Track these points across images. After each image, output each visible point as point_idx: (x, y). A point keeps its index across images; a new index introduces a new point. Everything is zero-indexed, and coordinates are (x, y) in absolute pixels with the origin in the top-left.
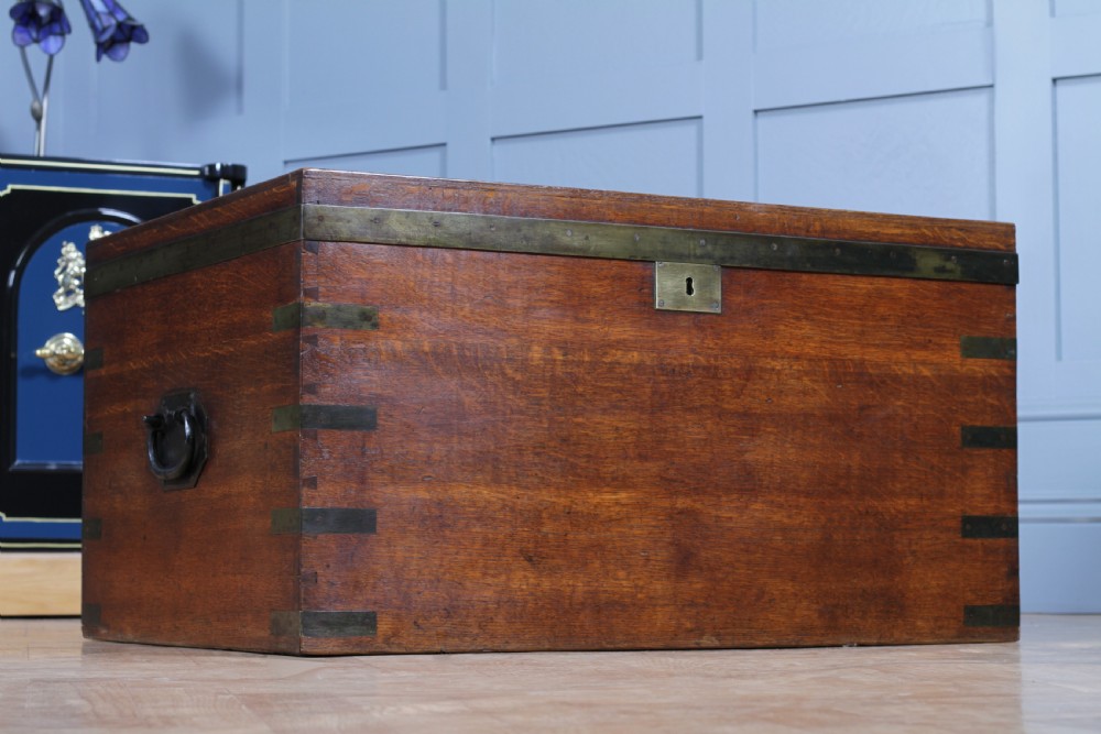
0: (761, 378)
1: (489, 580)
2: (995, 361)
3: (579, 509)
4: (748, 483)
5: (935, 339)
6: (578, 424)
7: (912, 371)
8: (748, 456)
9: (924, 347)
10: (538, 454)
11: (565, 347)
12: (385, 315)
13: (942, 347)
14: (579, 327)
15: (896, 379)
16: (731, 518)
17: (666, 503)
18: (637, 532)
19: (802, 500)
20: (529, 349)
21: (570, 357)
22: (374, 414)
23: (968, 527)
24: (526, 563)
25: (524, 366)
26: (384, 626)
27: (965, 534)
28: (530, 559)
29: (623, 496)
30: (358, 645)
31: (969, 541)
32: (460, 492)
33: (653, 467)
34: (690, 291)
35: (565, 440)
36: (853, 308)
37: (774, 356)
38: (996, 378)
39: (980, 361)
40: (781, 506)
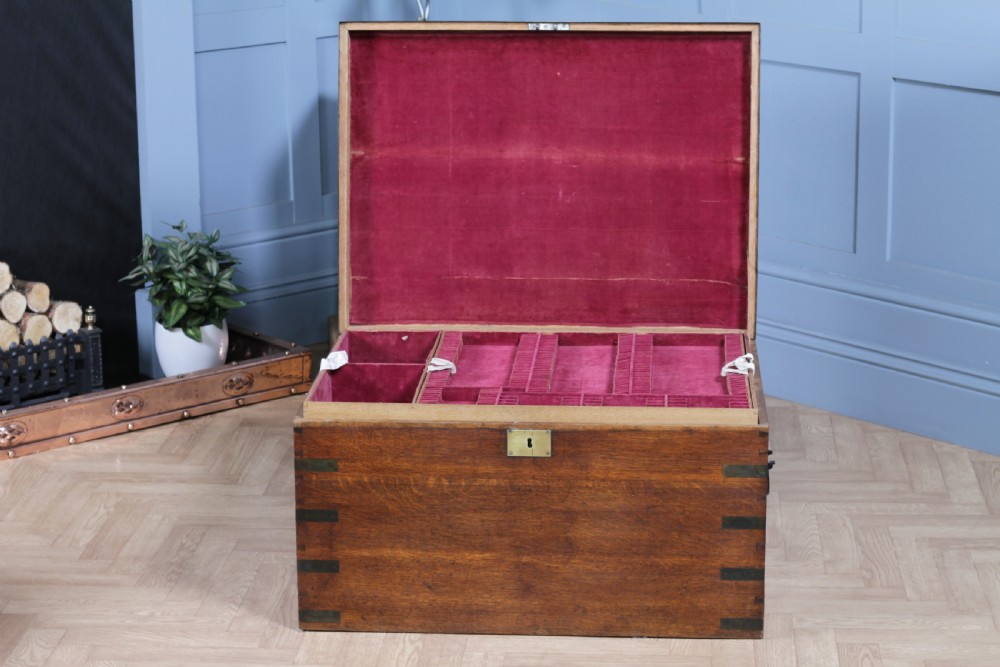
0: (578, 491)
1: (405, 597)
2: (749, 479)
3: (460, 562)
4: (570, 548)
5: (705, 467)
6: (459, 518)
7: (686, 486)
8: (569, 534)
9: (696, 471)
10: (434, 534)
11: (450, 478)
12: (341, 465)
13: (709, 472)
14: (458, 467)
15: (673, 490)
16: (557, 568)
17: (516, 559)
18: (496, 574)
19: (606, 558)
20: (427, 479)
21: (453, 483)
22: (336, 514)
23: (726, 574)
24: (427, 589)
25: (424, 488)
26: (345, 618)
27: (723, 577)
28: (429, 587)
29: (487, 555)
30: (331, 626)
31: (726, 582)
32: (387, 552)
33: (507, 540)
34: (530, 445)
35: (450, 527)
36: (644, 451)
37: (587, 479)
38: (750, 489)
39: (738, 479)
40: (592, 561)
